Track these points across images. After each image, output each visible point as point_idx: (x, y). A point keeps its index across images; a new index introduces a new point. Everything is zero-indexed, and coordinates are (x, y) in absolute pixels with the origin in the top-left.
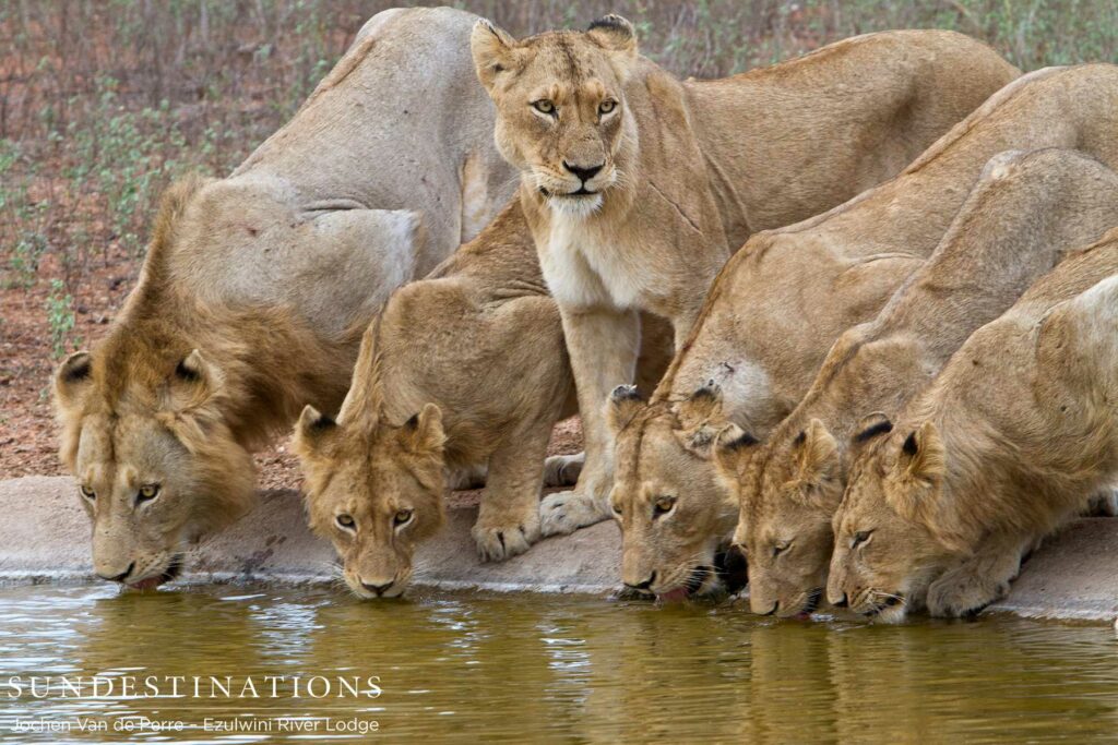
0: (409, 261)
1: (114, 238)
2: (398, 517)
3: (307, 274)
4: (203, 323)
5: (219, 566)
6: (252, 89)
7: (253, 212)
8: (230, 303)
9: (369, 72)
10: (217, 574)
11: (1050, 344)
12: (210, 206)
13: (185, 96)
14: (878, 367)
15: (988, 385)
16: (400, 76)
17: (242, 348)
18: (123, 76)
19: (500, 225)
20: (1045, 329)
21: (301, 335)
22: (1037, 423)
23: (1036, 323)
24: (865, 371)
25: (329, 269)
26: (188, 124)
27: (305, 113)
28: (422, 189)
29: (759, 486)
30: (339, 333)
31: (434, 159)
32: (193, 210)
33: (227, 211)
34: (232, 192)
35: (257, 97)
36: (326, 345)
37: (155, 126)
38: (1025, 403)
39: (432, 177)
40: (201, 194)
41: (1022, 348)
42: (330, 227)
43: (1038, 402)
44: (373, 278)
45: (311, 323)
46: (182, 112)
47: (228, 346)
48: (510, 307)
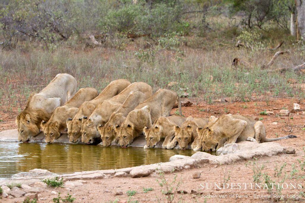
0: (60, 104)
1: (26, 101)
2: (51, 134)
3: (46, 105)
4: (33, 111)
5: (38, 140)
6: (43, 84)
7: (40, 98)
8: (37, 108)
9: (56, 81)
10: (38, 141)
11: (139, 114)
12: (35, 97)
13: (35, 84)
14: (117, 117)
15: (132, 119)
16: (60, 81)
17: (37, 114)
18: (27, 82)
19: (71, 100)
20: (138, 112)
21: (45, 112)
22: (137, 123)
23: (137, 111)
24: (116, 117)
25: (50, 105)
26: (35, 88)
27: (48, 86)
28: (62, 94)
29: (105, 131)
30: (50, 112)
31: (64, 91)
32: (33, 97)
33: (37, 98)
34: (38, 96)
35: (43, 85)
36: (48, 113)
37: (31, 88)
38: (136, 121)
39: (63, 93)
40: (35, 95)
41: (135, 114)
42: (50, 99)
43: (138, 121)
44: (55, 106)
45: (47, 111)
46: (34, 86)
47: (35, 114)
48: (70, 109)
